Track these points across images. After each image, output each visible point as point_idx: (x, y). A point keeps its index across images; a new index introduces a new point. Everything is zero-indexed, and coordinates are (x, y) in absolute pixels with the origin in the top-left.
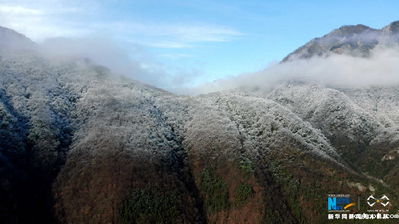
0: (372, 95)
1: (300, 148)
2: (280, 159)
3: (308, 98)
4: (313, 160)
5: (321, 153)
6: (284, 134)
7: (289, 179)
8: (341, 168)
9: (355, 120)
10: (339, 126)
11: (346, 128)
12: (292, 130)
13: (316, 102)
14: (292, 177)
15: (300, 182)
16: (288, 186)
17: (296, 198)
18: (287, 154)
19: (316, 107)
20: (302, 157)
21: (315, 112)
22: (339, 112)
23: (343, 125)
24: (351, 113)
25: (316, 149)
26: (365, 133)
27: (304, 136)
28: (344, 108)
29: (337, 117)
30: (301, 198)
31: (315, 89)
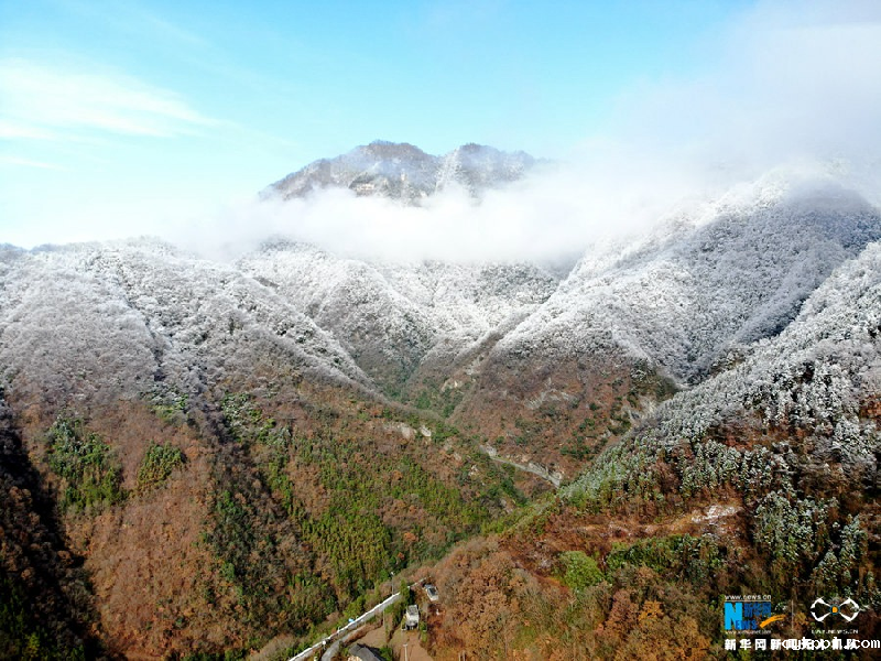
0: (424, 278)
1: (292, 364)
2: (248, 389)
3: (307, 278)
4: (317, 386)
5: (334, 371)
6: (257, 335)
7: (268, 428)
8: (370, 397)
9: (396, 320)
10: (367, 333)
11: (381, 335)
12: (274, 329)
13: (324, 285)
14: (274, 424)
15: (291, 431)
16: (265, 444)
17: (282, 466)
18: (265, 378)
19: (324, 296)
20: (297, 382)
21: (322, 306)
22: (368, 306)
23: (376, 331)
24: (388, 308)
25: (323, 364)
26: (412, 345)
27: (301, 341)
28: (377, 298)
29: (363, 315)
30: (293, 464)
31: (322, 260)
